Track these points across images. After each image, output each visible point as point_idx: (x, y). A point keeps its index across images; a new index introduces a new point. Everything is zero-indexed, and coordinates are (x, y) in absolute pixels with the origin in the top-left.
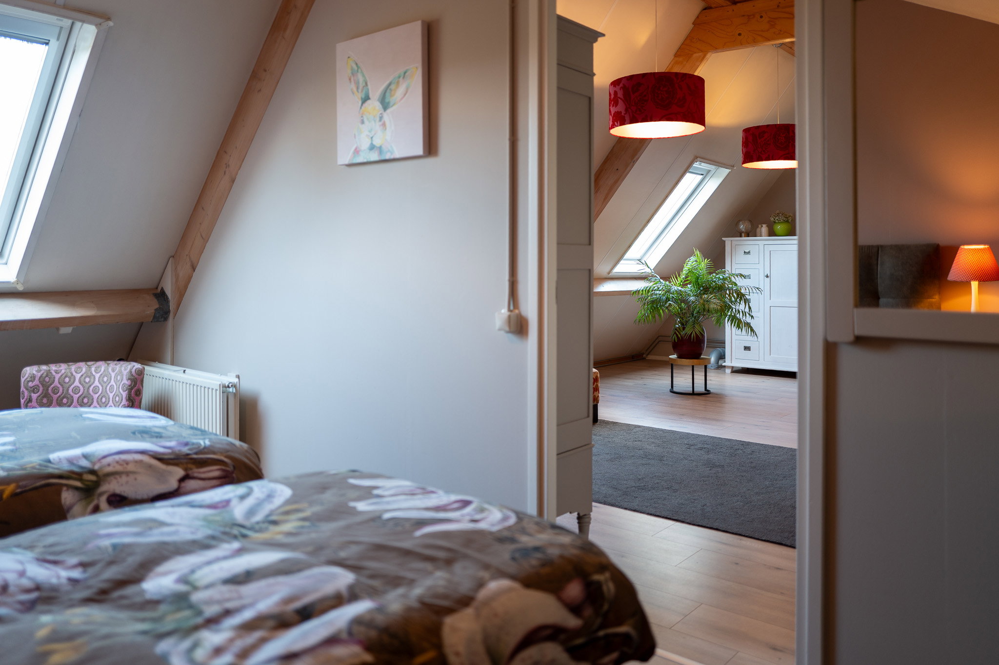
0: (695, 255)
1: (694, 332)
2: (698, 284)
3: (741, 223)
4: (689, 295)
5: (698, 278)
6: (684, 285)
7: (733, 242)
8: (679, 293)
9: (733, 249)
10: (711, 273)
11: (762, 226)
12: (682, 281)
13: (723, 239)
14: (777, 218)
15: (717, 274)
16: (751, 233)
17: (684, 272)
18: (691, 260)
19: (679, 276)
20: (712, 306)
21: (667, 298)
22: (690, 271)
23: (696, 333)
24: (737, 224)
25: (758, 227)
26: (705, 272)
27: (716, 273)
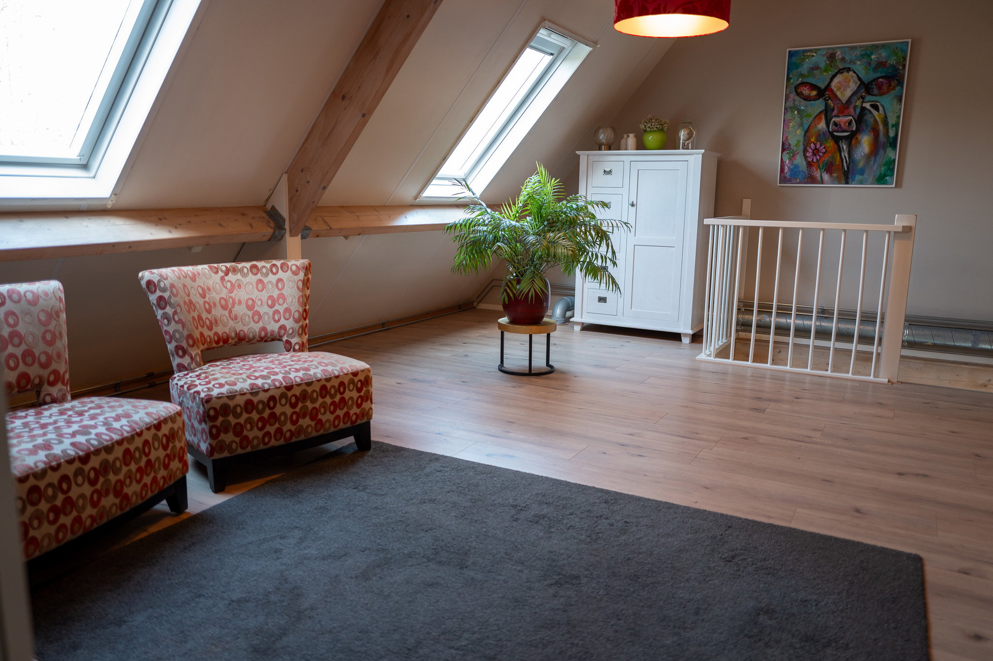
0: (538, 173)
1: (532, 290)
2: (541, 216)
3: (601, 131)
4: (527, 233)
5: (540, 208)
6: (521, 218)
7: (590, 157)
8: (513, 229)
9: (589, 168)
10: (559, 200)
11: (628, 136)
12: (517, 212)
13: (577, 152)
14: (649, 125)
15: (569, 202)
16: (614, 145)
17: (521, 198)
18: (533, 181)
19: (514, 204)
20: (560, 250)
21: (495, 237)
22: (530, 197)
23: (535, 290)
24: (596, 133)
25: (622, 137)
26: (551, 198)
27: (567, 200)
